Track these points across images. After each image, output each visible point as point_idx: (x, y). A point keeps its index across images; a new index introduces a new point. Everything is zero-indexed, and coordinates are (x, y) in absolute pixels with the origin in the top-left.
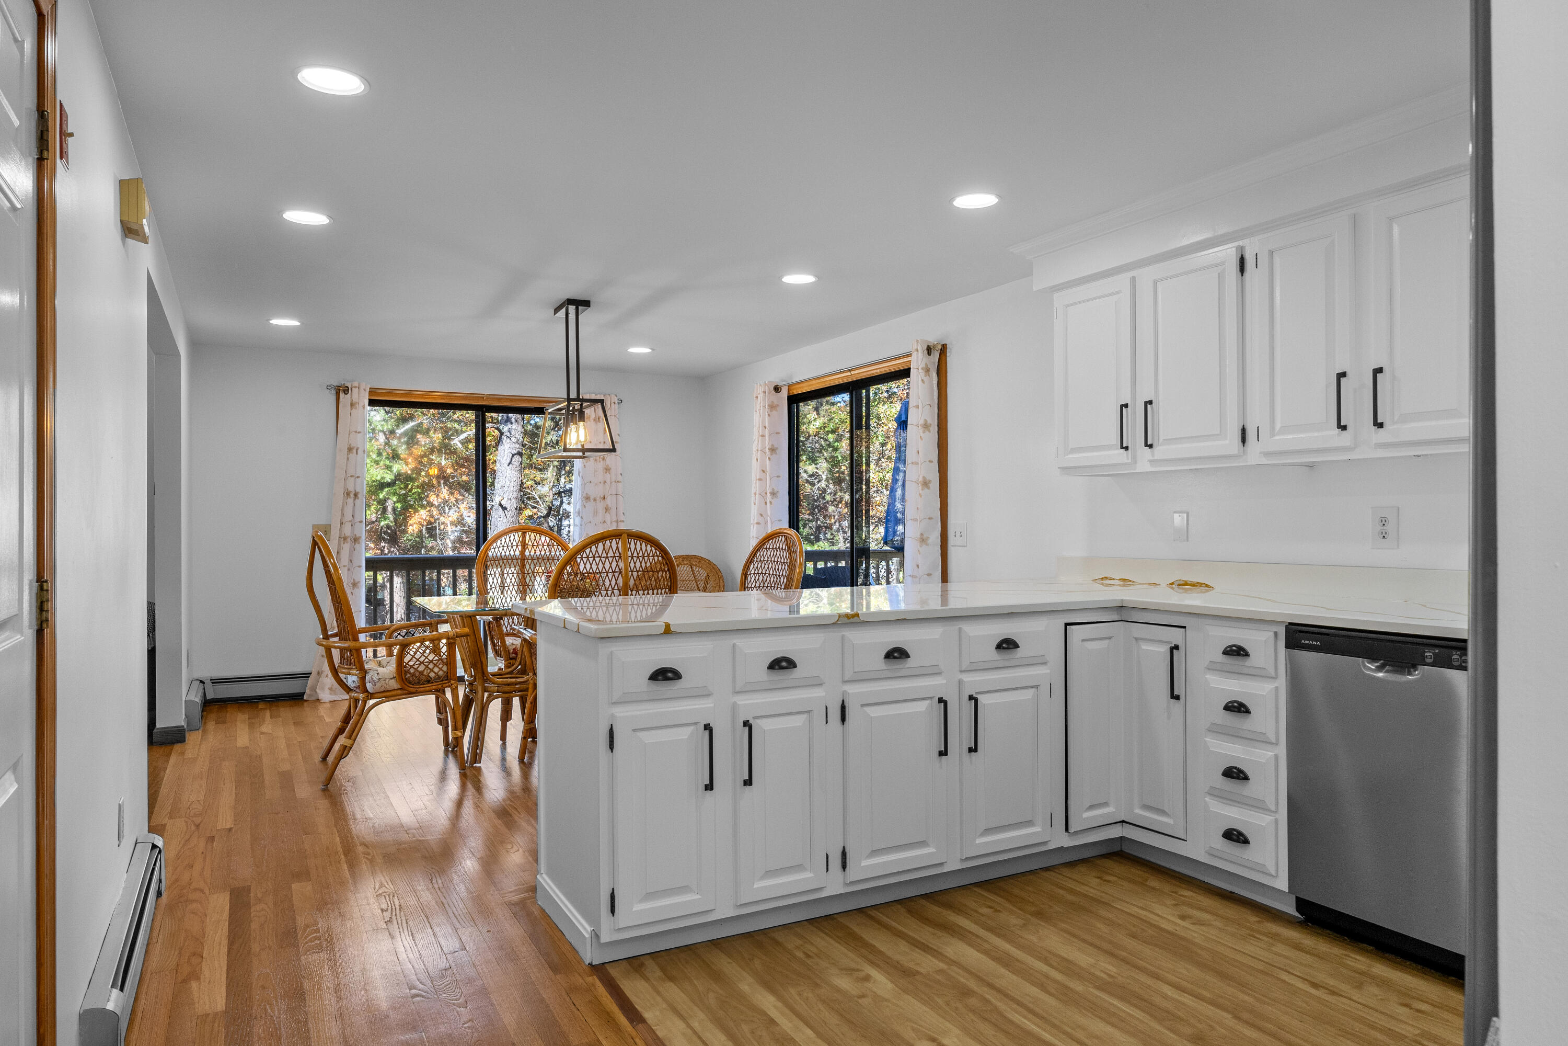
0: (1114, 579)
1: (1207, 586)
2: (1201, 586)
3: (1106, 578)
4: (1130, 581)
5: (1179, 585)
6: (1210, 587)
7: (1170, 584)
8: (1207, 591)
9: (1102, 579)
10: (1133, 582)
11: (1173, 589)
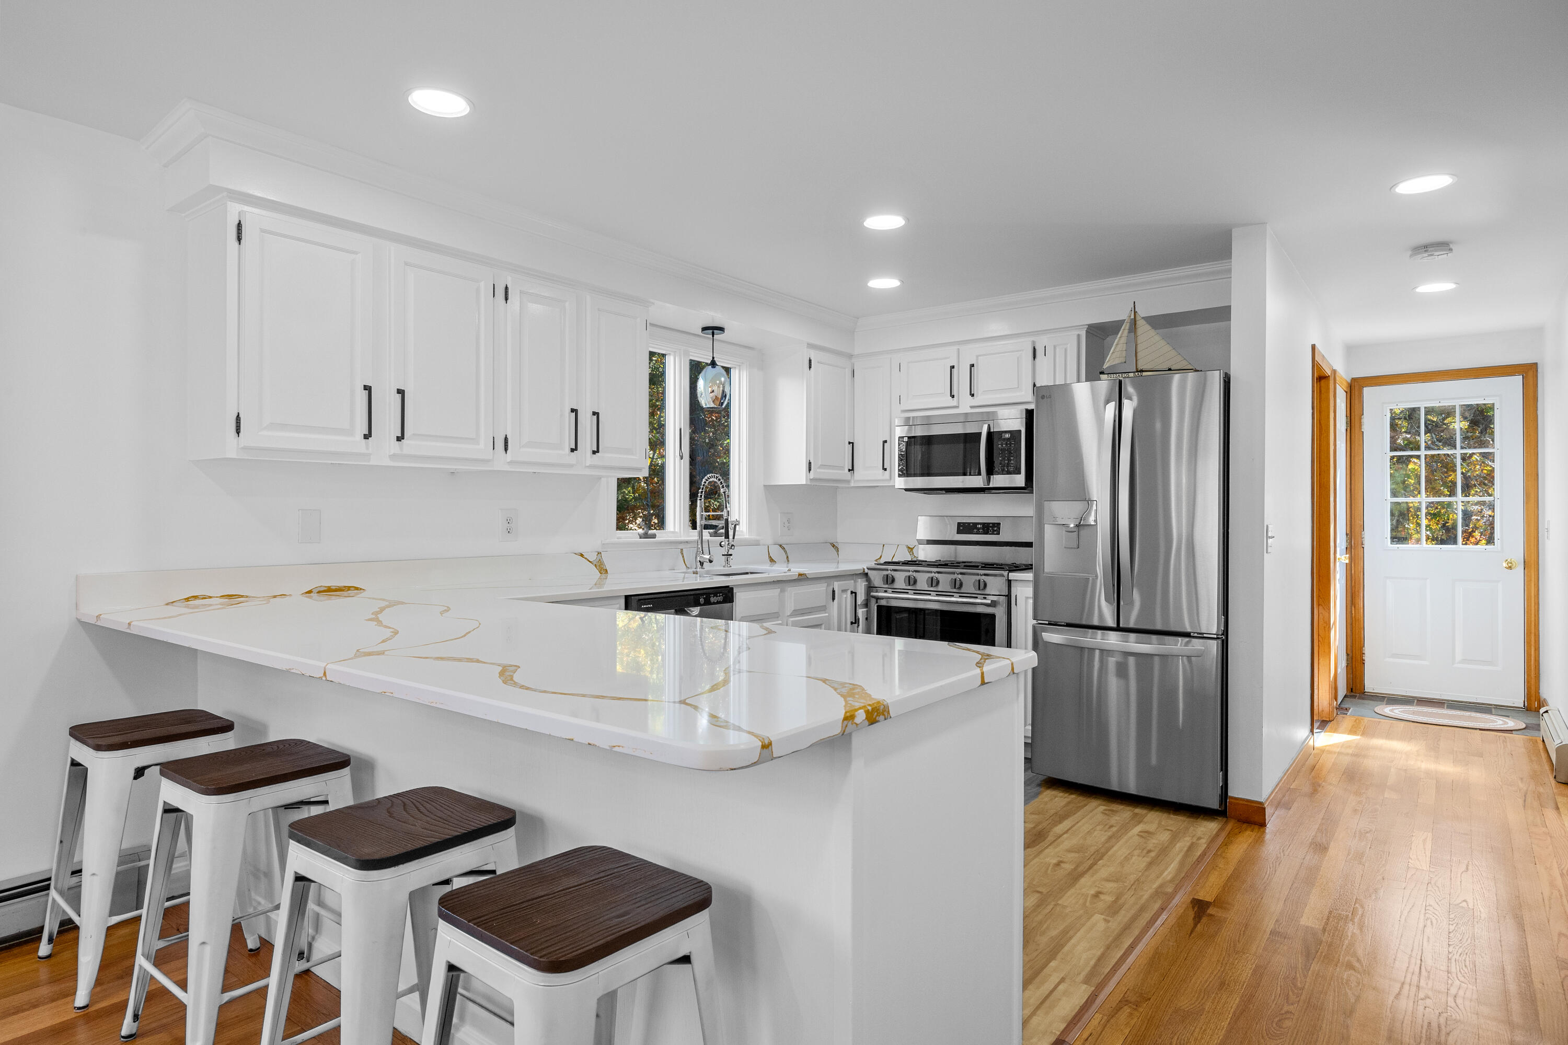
0: (210, 597)
1: (357, 589)
2: (349, 590)
3: (195, 597)
4: (242, 596)
5: (319, 592)
6: (361, 589)
7: (307, 593)
8: (357, 594)
9: (187, 599)
10: (247, 597)
11: (310, 597)
